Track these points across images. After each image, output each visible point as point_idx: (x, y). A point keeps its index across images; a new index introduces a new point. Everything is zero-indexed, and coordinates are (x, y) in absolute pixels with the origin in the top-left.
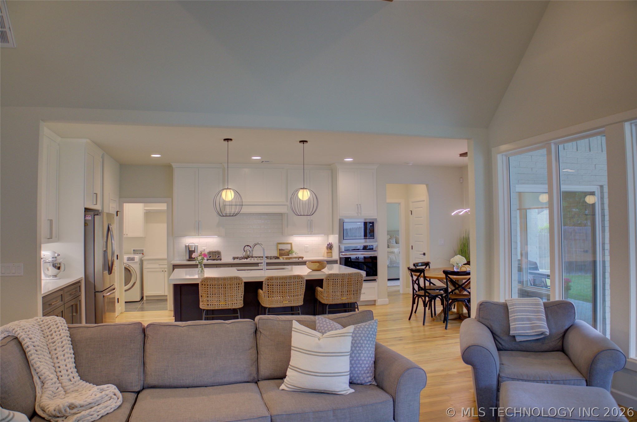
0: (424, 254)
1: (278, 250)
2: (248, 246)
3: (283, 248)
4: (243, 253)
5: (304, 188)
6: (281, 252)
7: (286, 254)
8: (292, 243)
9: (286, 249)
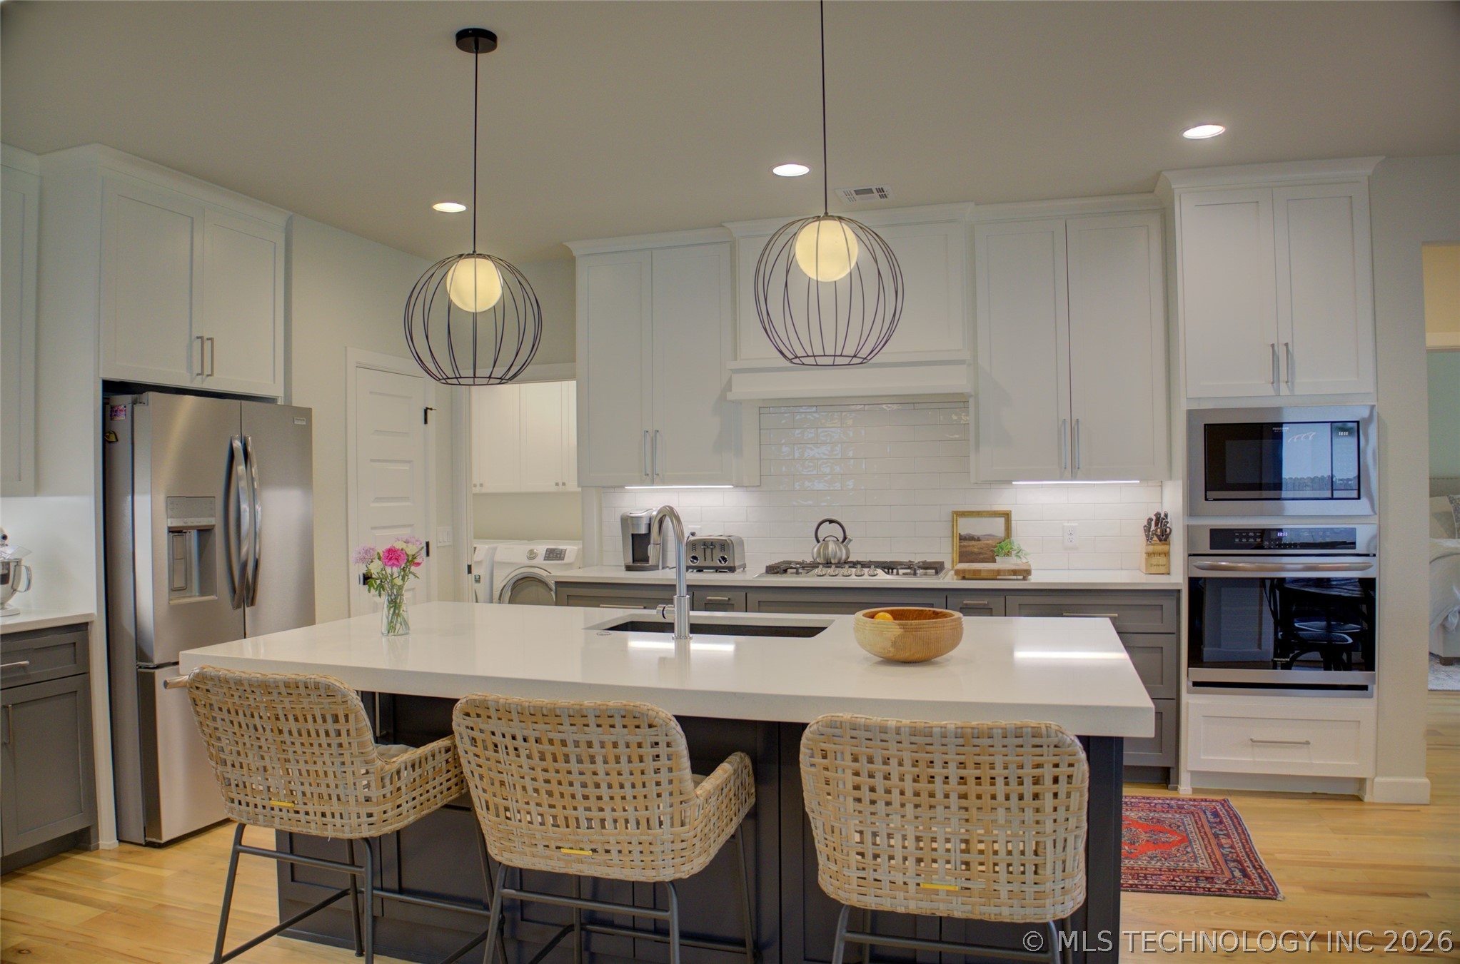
1: (956, 540)
2: (831, 522)
3: (976, 532)
4: (814, 547)
5: (828, 211)
6: (969, 546)
7: (986, 556)
8: (1011, 511)
9: (985, 535)
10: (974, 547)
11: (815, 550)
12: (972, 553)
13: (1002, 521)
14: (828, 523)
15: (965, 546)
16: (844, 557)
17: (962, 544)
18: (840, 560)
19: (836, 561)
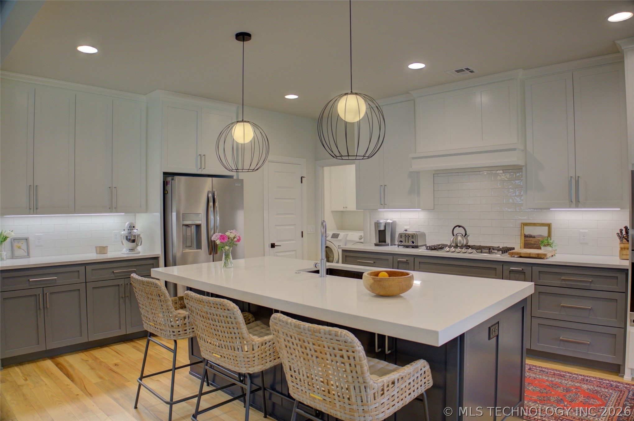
1: (523, 237)
2: (459, 226)
3: (533, 234)
4: (451, 239)
5: (352, 91)
6: (529, 240)
7: (537, 245)
8: (551, 223)
9: (538, 235)
10: (532, 241)
11: (452, 239)
12: (531, 244)
13: (546, 228)
14: (458, 227)
15: (527, 240)
16: (465, 243)
17: (526, 239)
18: (463, 244)
19: (460, 245)
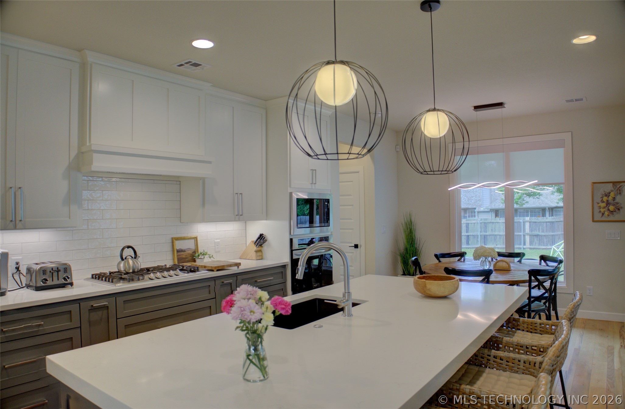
0: (356, 246)
1: (175, 252)
3: (183, 248)
4: (121, 263)
6: (181, 255)
7: (188, 259)
8: (197, 236)
9: (187, 249)
10: (183, 255)
11: (122, 265)
12: (183, 258)
13: (193, 241)
14: (127, 248)
17: (178, 254)
